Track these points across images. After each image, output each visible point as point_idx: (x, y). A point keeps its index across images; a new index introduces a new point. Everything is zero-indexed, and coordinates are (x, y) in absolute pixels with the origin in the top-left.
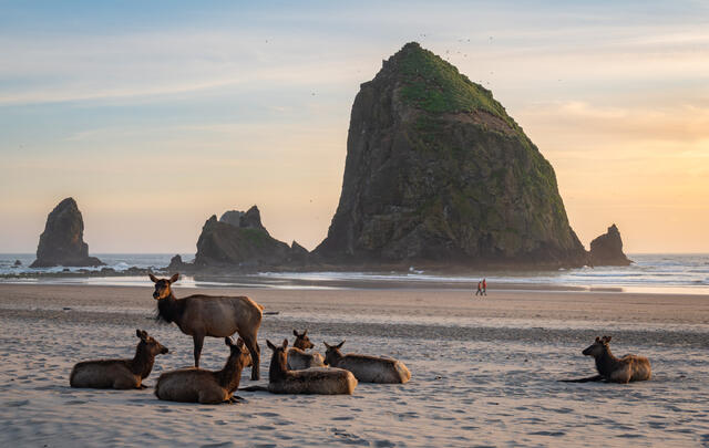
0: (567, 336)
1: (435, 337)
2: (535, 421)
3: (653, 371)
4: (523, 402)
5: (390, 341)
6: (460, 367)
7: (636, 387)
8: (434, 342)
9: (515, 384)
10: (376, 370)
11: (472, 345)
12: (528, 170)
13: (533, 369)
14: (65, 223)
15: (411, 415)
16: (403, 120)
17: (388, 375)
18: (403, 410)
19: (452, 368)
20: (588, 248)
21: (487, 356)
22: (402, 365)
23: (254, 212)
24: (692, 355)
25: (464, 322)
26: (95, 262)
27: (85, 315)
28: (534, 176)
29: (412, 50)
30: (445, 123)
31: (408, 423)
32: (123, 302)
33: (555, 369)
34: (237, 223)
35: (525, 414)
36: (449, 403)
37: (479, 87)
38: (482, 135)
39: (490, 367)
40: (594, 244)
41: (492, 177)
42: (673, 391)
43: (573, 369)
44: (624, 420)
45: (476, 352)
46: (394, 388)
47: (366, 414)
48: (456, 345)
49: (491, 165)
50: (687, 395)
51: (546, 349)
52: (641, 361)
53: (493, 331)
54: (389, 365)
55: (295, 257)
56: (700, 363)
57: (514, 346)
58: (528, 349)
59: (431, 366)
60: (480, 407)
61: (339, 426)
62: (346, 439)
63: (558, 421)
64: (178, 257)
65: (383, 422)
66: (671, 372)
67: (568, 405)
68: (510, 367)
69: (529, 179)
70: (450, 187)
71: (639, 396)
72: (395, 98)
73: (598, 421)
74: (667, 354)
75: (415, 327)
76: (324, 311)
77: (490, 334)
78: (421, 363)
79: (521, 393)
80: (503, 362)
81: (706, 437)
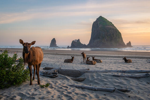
0: (122, 57)
1: (105, 57)
2: (117, 66)
3: (133, 61)
4: (116, 65)
5: (99, 58)
6: (108, 61)
7: (130, 63)
8: (105, 58)
9: (115, 63)
10: (98, 61)
11: (110, 58)
12: (117, 34)
13: (118, 61)
14: (54, 42)
15: (103, 66)
16: (100, 27)
17: (100, 61)
18: (102, 65)
19: (107, 61)
20: (126, 45)
21: (112, 60)
22: (101, 60)
23: (79, 40)
25: (109, 55)
26: (58, 47)
27: (59, 54)
28: (118, 35)
29: (101, 17)
30: (105, 27)
32: (63, 52)
33: (120, 61)
34: (76, 41)
35: (116, 66)
36: (107, 65)
37: (110, 22)
38: (111, 29)
39: (112, 61)
40: (127, 44)
41: (112, 35)
42: (134, 64)
43: (122, 61)
44: (127, 66)
45: (110, 59)
46: (100, 63)
47: (98, 66)
48: (108, 58)
49: (112, 33)
50: (136, 64)
51: (119, 59)
52: (130, 60)
53: (112, 56)
54: (100, 60)
55: (84, 46)
56: (139, 60)
57: (115, 58)
58: (117, 59)
59: (105, 61)
60: (111, 65)
61: (96, 66)
62: (97, 67)
63: (120, 66)
64: (69, 46)
65: (100, 66)
66: (135, 61)
67: (121, 65)
68: (114, 61)
69: (117, 35)
70: (106, 36)
71: (130, 64)
72: (98, 24)
73: (124, 67)
74: (135, 59)
75: (102, 56)
76: (90, 54)
77: (112, 57)
78: (103, 60)
79: (116, 64)
80: (114, 60)
81: (137, 68)
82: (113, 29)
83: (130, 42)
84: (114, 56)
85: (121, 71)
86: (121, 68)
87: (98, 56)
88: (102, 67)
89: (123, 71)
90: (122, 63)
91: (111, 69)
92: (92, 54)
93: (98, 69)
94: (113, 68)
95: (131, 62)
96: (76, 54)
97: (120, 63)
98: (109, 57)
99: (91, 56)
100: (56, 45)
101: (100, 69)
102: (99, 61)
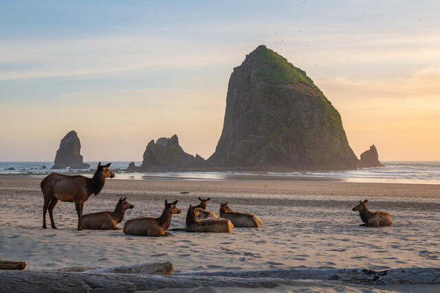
1: (275, 205)
2: (330, 245)
3: (394, 221)
4: (323, 236)
5: (250, 207)
6: (289, 219)
7: (385, 229)
9: (319, 228)
10: (243, 220)
11: (295, 209)
12: (325, 115)
13: (329, 220)
14: (70, 144)
15: (263, 242)
16: (257, 87)
17: (250, 223)
18: (258, 239)
19: (285, 220)
21: (304, 214)
22: (258, 218)
23: (175, 138)
24: (415, 214)
26: (87, 166)
28: (330, 119)
29: (262, 49)
30: (281, 89)
31: (261, 246)
33: (341, 220)
34: (165, 144)
35: (325, 242)
36: (283, 237)
37: (299, 69)
38: (300, 96)
39: (306, 219)
41: (306, 119)
42: (404, 230)
43: (350, 220)
44: (378, 244)
45: (298, 212)
46: (253, 229)
48: (286, 208)
49: (305, 112)
50: (413, 233)
51: (336, 211)
54: (250, 217)
55: (197, 164)
56: (420, 217)
57: (318, 210)
58: (326, 211)
59: (273, 219)
60: (300, 238)
61: (224, 246)
62: (228, 252)
63: (342, 245)
64: (133, 163)
65: (248, 245)
66: (404, 222)
67: (347, 237)
68: (316, 220)
69: (326, 120)
70: (283, 124)
71: (386, 234)
72: (252, 76)
73: (364, 245)
74: (402, 213)
75: (264, 200)
76: (214, 191)
77: (305, 203)
78: (267, 217)
79: (322, 232)
80: (312, 217)
81: (421, 252)
82: (309, 97)
83: (373, 148)
84: (315, 202)
85: (355, 271)
86: (351, 253)
87: (248, 201)
88: (255, 249)
89: (370, 272)
90: (348, 228)
91: (302, 258)
92: (226, 192)
93: (231, 261)
94: (309, 251)
95: (389, 225)
96: (154, 193)
97: (339, 229)
98: (291, 203)
99: (216, 200)
100: (82, 157)
101: (243, 260)
102: (247, 221)
